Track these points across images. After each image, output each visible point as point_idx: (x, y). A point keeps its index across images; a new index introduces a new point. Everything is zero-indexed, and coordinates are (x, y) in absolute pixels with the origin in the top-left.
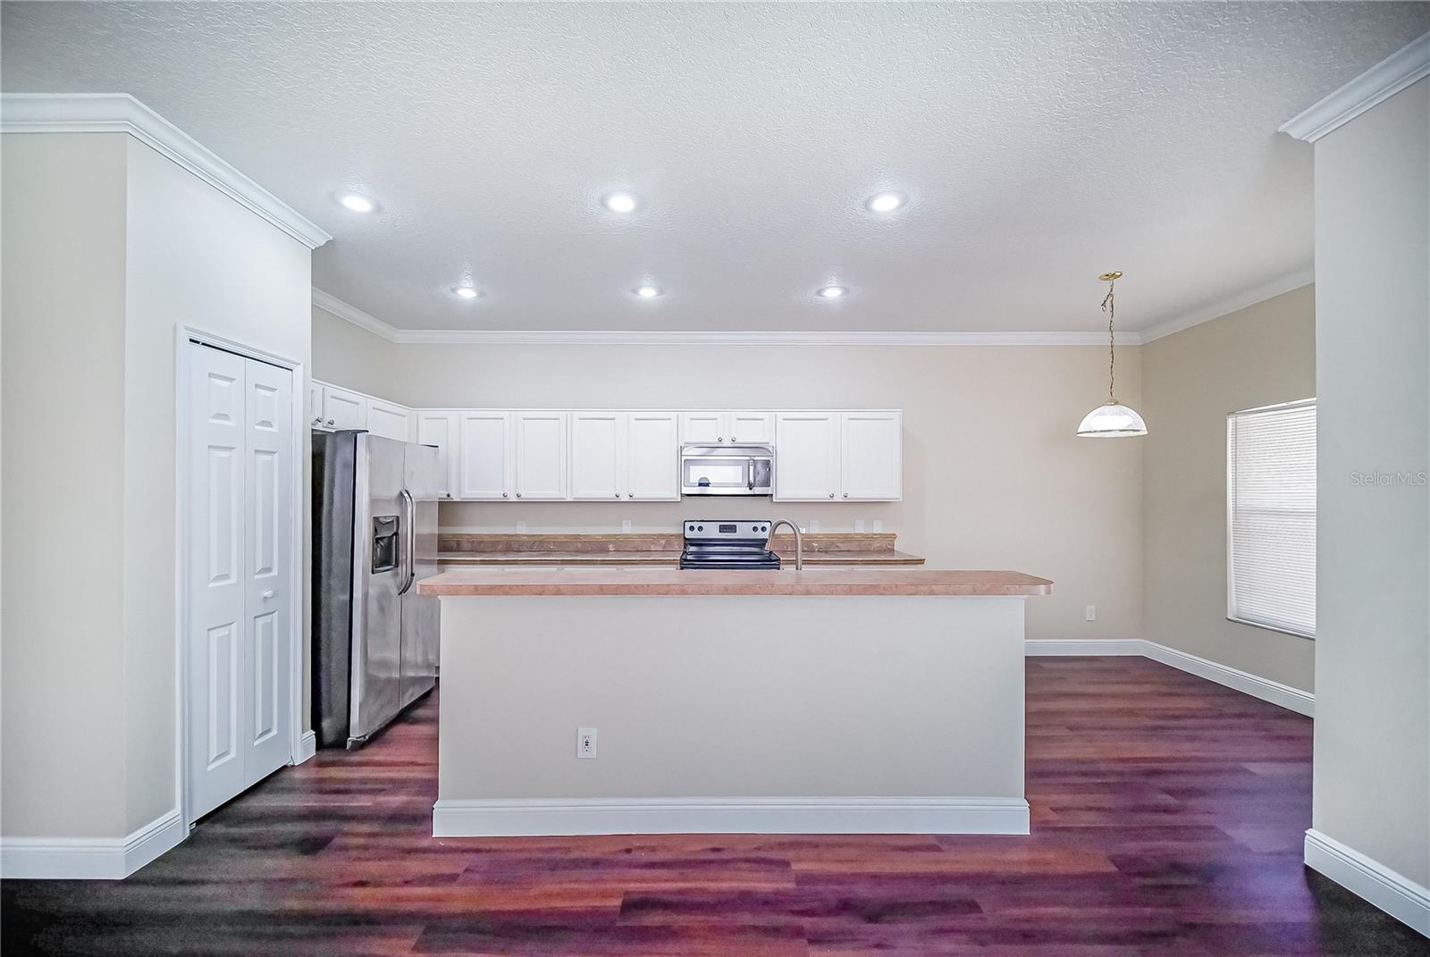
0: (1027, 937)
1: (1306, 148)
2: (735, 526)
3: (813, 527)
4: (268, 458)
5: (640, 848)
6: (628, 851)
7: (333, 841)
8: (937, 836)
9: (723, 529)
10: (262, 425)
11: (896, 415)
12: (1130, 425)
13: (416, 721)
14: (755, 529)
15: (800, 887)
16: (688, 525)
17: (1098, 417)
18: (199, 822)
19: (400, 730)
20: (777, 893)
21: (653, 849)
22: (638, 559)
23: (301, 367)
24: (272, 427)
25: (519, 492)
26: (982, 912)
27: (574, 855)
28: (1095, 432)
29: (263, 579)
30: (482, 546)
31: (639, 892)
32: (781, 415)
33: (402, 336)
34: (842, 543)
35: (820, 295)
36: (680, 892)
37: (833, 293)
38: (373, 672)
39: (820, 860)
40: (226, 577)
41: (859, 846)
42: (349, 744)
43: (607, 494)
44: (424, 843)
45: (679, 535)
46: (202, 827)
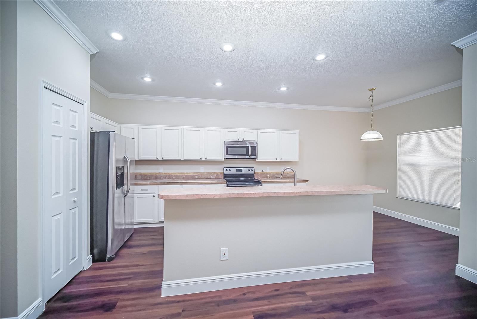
0: (398, 311)
1: (460, 51)
2: (242, 169)
3: (268, 169)
4: (74, 141)
5: (249, 292)
6: (244, 294)
7: (117, 304)
8: (347, 277)
9: (238, 170)
10: (72, 127)
11: (297, 132)
12: (378, 137)
13: (130, 247)
14: (249, 170)
15: (314, 302)
16: (225, 169)
17: (367, 135)
18: (48, 302)
19: (125, 251)
20: (307, 305)
21: (253, 293)
22: (211, 181)
23: (86, 104)
24: (75, 128)
25: (163, 157)
26: (378, 304)
27: (224, 298)
28: (367, 139)
29: (73, 193)
30: (145, 177)
31: (259, 312)
32: (259, 131)
33: (111, 96)
34: (277, 175)
35: (279, 90)
36: (273, 309)
37: (283, 89)
38: (116, 227)
39: (314, 290)
40: (58, 193)
41: (325, 283)
42: (106, 259)
43: (197, 158)
44: (158, 300)
45: (221, 173)
46: (50, 303)
